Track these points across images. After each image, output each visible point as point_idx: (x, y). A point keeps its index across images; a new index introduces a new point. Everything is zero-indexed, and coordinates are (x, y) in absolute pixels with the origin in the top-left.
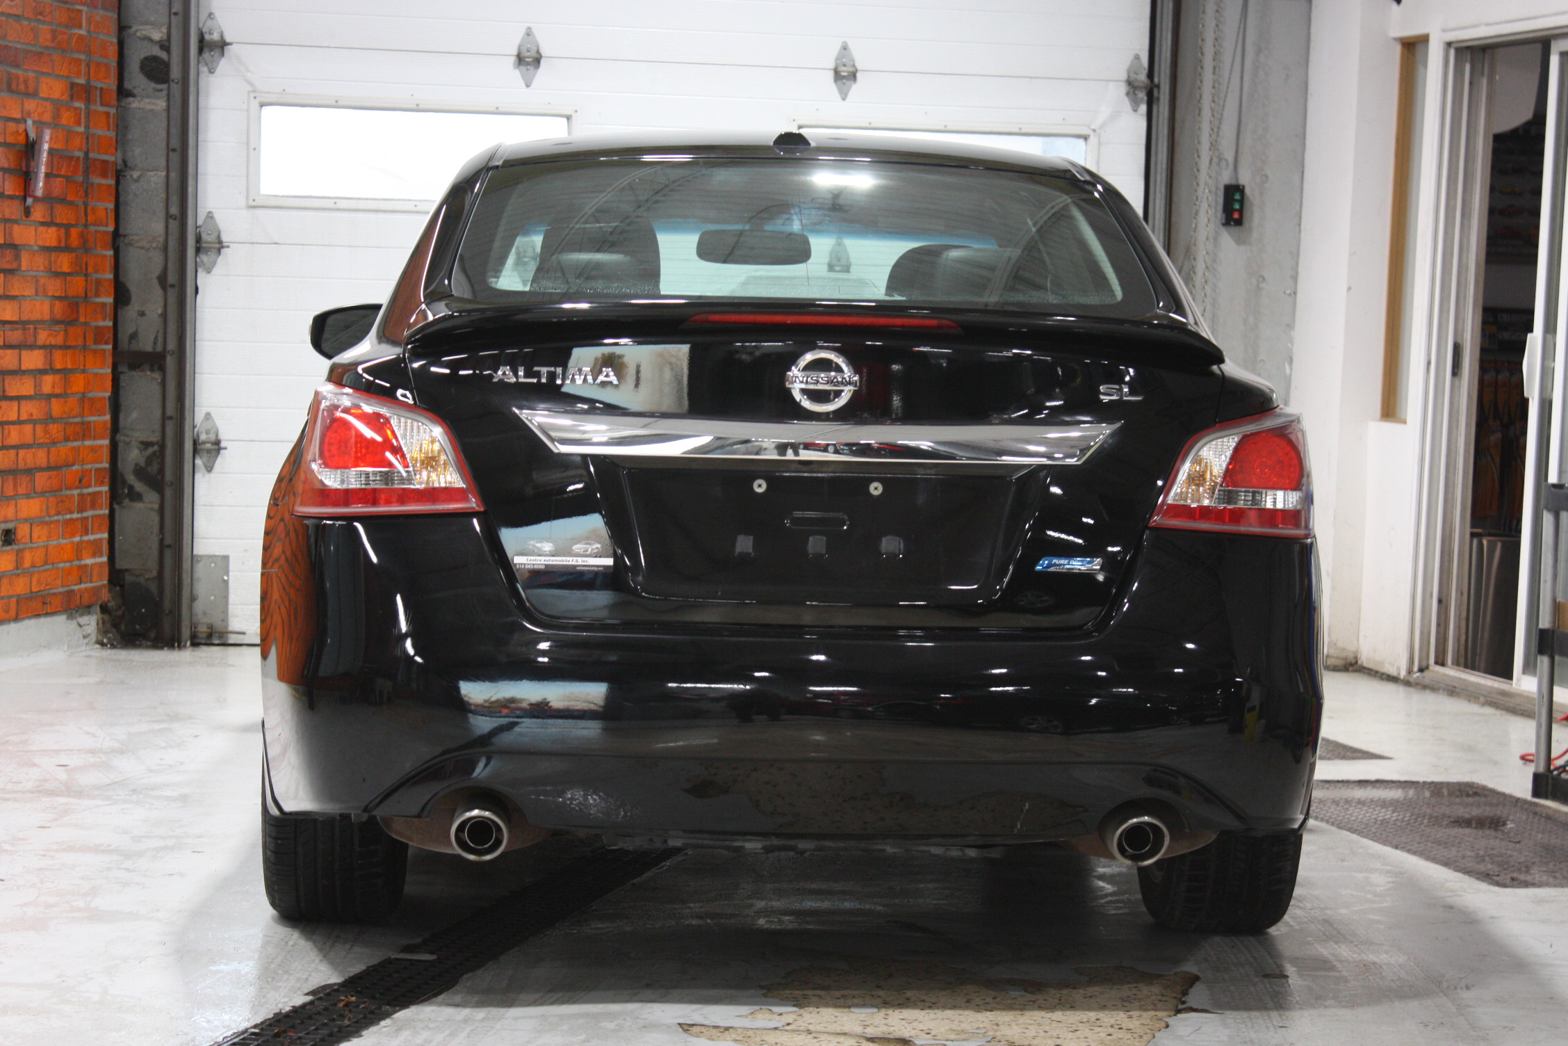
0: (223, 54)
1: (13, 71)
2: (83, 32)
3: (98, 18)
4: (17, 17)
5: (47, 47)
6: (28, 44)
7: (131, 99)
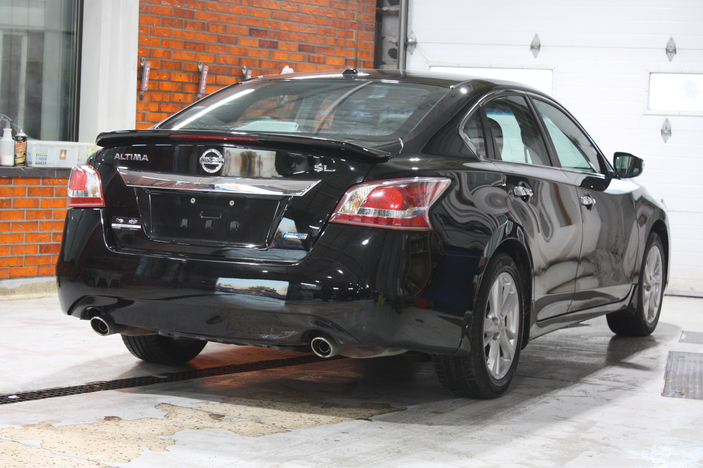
0: (415, 47)
1: (311, 54)
2: (354, 40)
3: (362, 34)
4: (315, 34)
5: (332, 45)
6: (321, 44)
7: (384, 65)
